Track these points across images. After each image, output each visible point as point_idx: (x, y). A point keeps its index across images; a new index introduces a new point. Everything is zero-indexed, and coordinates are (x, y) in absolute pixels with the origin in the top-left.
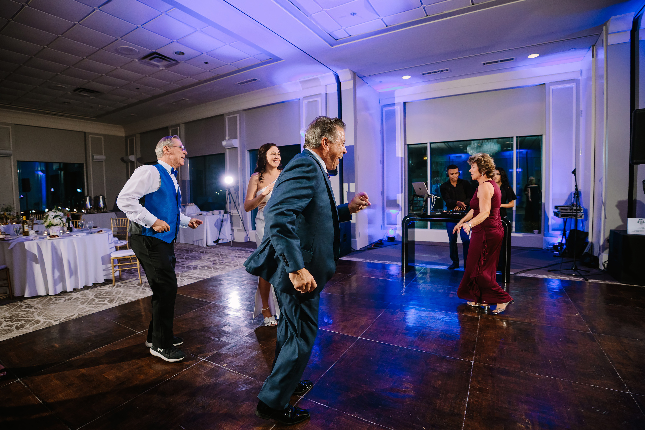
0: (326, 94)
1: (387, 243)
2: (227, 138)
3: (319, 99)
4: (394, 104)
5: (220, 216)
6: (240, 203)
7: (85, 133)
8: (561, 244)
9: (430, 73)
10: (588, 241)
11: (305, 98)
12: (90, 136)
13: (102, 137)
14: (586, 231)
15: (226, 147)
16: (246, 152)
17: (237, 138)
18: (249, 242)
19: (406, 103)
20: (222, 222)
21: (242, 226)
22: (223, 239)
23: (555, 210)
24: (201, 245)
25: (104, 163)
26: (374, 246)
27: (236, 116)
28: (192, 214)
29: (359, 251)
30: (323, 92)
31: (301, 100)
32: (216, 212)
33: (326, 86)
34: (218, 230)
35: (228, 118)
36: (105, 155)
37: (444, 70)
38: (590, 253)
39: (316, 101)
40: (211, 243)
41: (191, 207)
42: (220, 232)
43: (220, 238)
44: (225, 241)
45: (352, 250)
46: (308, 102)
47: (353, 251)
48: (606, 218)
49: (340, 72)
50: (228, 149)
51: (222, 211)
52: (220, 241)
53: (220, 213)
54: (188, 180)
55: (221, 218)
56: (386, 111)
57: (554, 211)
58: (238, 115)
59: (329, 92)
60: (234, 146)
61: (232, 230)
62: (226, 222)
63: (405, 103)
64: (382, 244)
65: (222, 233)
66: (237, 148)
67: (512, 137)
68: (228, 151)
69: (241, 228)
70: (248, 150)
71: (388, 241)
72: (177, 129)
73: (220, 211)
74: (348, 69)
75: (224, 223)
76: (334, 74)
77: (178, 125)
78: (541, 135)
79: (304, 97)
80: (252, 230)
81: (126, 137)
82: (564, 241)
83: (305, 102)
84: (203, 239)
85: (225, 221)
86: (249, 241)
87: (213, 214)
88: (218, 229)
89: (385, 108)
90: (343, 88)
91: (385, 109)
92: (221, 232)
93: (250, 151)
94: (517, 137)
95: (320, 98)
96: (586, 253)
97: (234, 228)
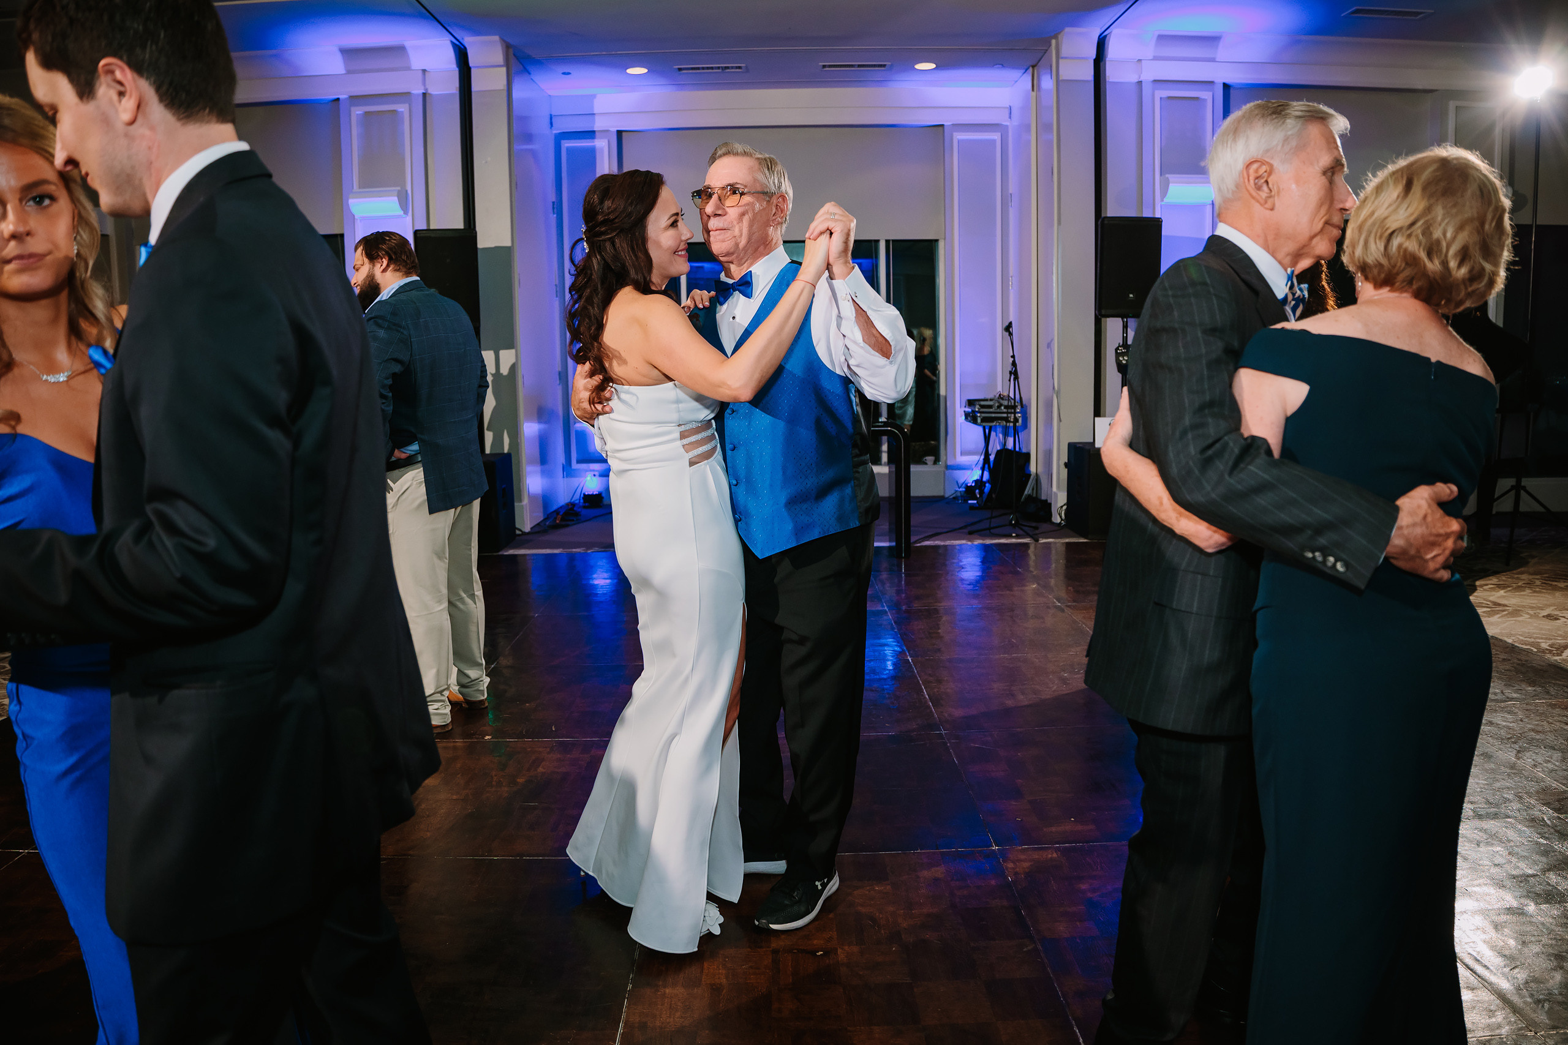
0: (424, 95)
1: (584, 512)
3: (403, 108)
4: (591, 134)
8: (979, 483)
9: (698, 69)
10: (1030, 471)
11: (356, 100)
14: (1024, 450)
19: (624, 134)
23: (969, 410)
26: (562, 519)
29: (528, 533)
30: (418, 91)
31: (342, 106)
33: (424, 71)
37: (732, 67)
38: (1034, 495)
39: (395, 111)
45: (518, 532)
46: (366, 113)
47: (519, 535)
48: (1060, 421)
49: (469, 41)
56: (568, 149)
57: (964, 411)
59: (433, 91)
63: (619, 133)
64: (577, 514)
67: (878, 241)
71: (584, 507)
74: (496, 38)
76: (452, 42)
78: (937, 241)
79: (351, 97)
82: (986, 476)
83: (357, 111)
89: (565, 141)
90: (476, 86)
91: (566, 144)
94: (887, 242)
95: (407, 105)
96: (1029, 496)
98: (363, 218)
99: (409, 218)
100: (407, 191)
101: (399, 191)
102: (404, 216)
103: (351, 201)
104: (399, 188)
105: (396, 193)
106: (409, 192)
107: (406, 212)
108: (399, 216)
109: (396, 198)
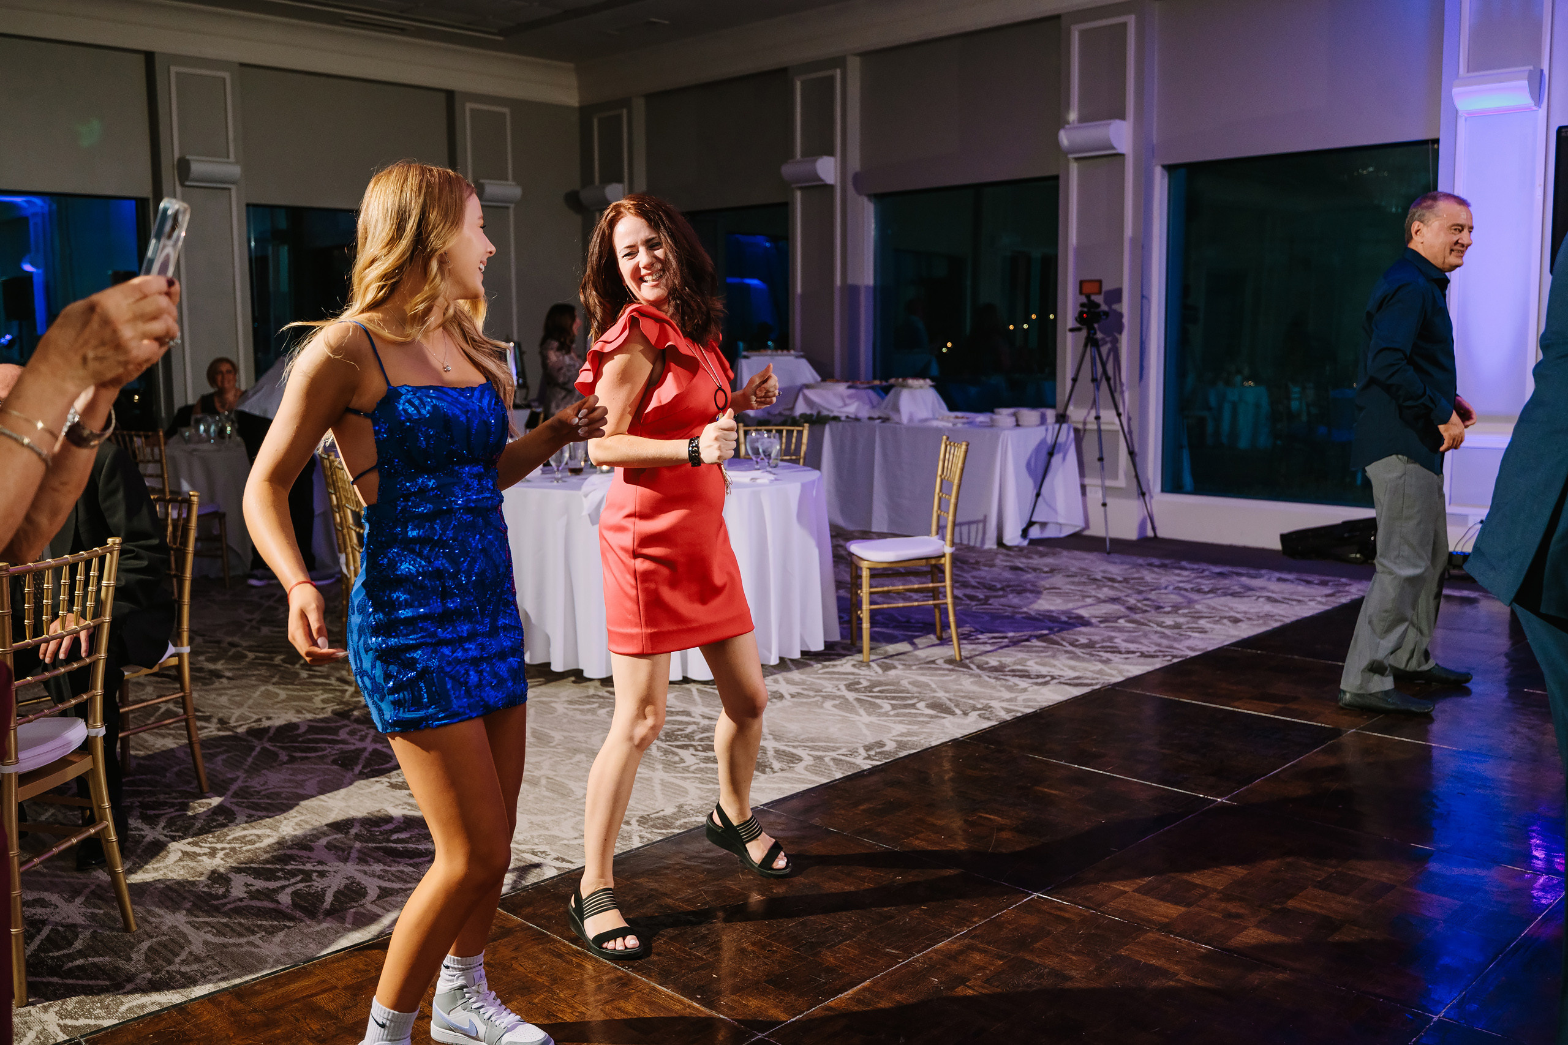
2: (1073, 116)
5: (1047, 430)
6: (1124, 380)
7: (450, 95)
12: (469, 106)
13: (506, 110)
15: (1072, 153)
16: (1158, 171)
17: (1122, 117)
18: (1147, 539)
20: (1051, 454)
21: (1126, 475)
22: (1043, 525)
24: (972, 543)
25: (511, 211)
27: (1125, 25)
28: (926, 420)
32: (1030, 416)
34: (1035, 487)
35: (1083, 34)
36: (514, 179)
40: (1012, 536)
41: (918, 392)
42: (1038, 495)
43: (1034, 519)
44: (1051, 533)
50: (1077, 159)
51: (1050, 414)
52: (1035, 533)
53: (1043, 420)
54: (867, 287)
55: (1050, 440)
58: (1131, 20)
60: (1113, 148)
61: (1083, 488)
62: (1061, 455)
65: (1044, 499)
66: (1122, 155)
68: (1074, 168)
69: (1121, 482)
70: (1164, 167)
72: (832, 78)
73: (1043, 410)
75: (1056, 460)
77: (839, 62)
80: (1164, 490)
81: (585, 112)
84: (985, 521)
85: (1059, 452)
86: (1150, 533)
87: (1018, 425)
88: (1035, 482)
92: (1040, 499)
93: (1169, 168)
97: (1087, 481)
98: (1472, 115)
99: (1542, 112)
100: (1542, 71)
101: (1530, 71)
102: (1535, 108)
103: (1455, 90)
104: (1531, 68)
105: (1526, 74)
106: (1546, 72)
107: (1538, 103)
108: (1529, 109)
109: (1525, 83)
